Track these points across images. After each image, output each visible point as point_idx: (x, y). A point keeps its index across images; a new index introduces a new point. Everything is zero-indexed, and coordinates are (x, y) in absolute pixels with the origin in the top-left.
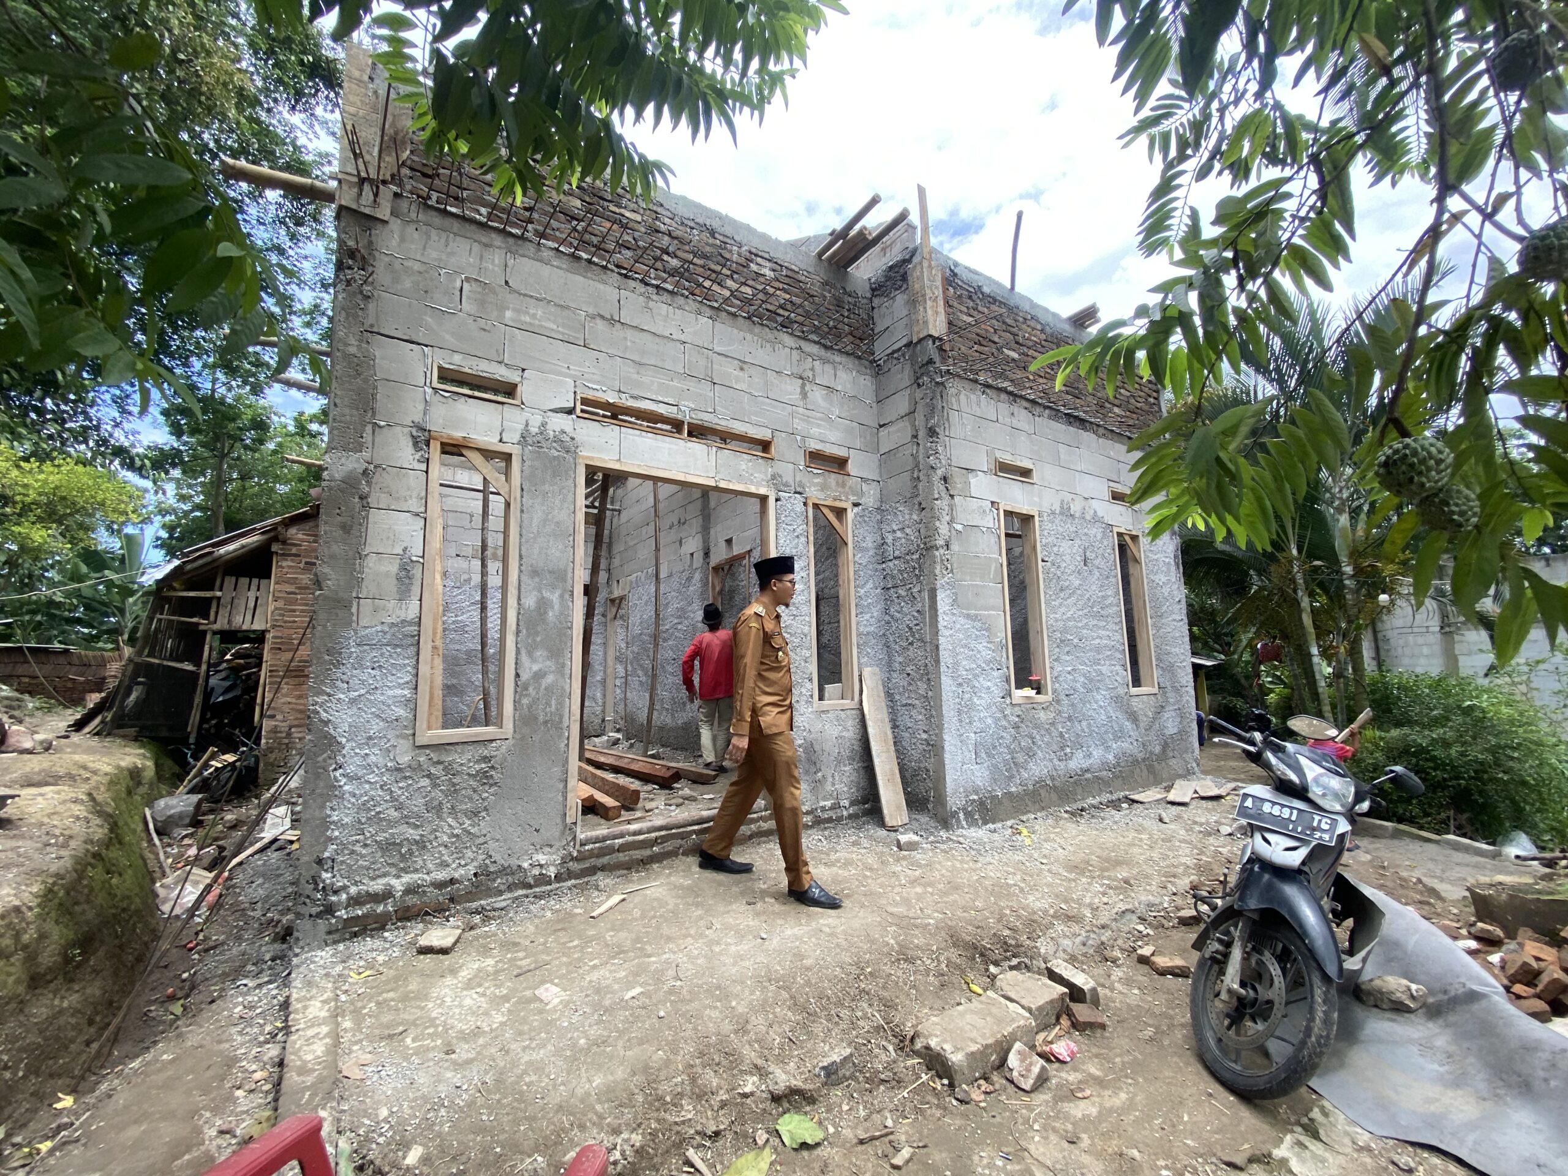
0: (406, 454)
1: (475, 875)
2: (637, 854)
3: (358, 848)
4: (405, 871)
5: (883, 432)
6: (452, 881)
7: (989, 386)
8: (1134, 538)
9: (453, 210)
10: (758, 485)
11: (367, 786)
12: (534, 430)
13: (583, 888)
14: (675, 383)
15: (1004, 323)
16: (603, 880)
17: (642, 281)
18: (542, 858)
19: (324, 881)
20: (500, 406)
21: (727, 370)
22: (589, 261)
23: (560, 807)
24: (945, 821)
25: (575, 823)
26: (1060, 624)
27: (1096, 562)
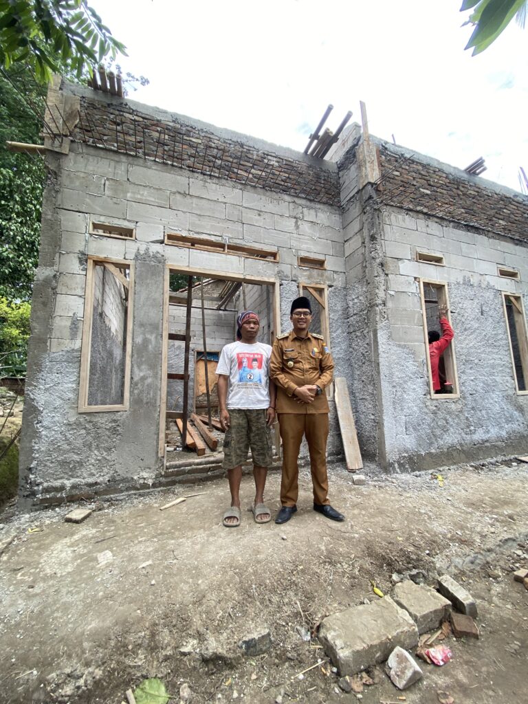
0: (75, 266)
1: (109, 481)
2: (199, 476)
3: (48, 464)
4: (72, 476)
5: (347, 245)
6: (96, 483)
7: (410, 210)
8: (517, 298)
9: (101, 146)
10: (269, 276)
11: (53, 432)
12: (142, 252)
13: (165, 492)
14: (220, 225)
15: (420, 174)
16: (178, 489)
17: (202, 173)
18: (145, 475)
19: (30, 479)
20: (124, 241)
21: (251, 216)
22: (172, 165)
23: (155, 448)
24: (387, 468)
25: (163, 457)
26: (465, 350)
27: (491, 313)
